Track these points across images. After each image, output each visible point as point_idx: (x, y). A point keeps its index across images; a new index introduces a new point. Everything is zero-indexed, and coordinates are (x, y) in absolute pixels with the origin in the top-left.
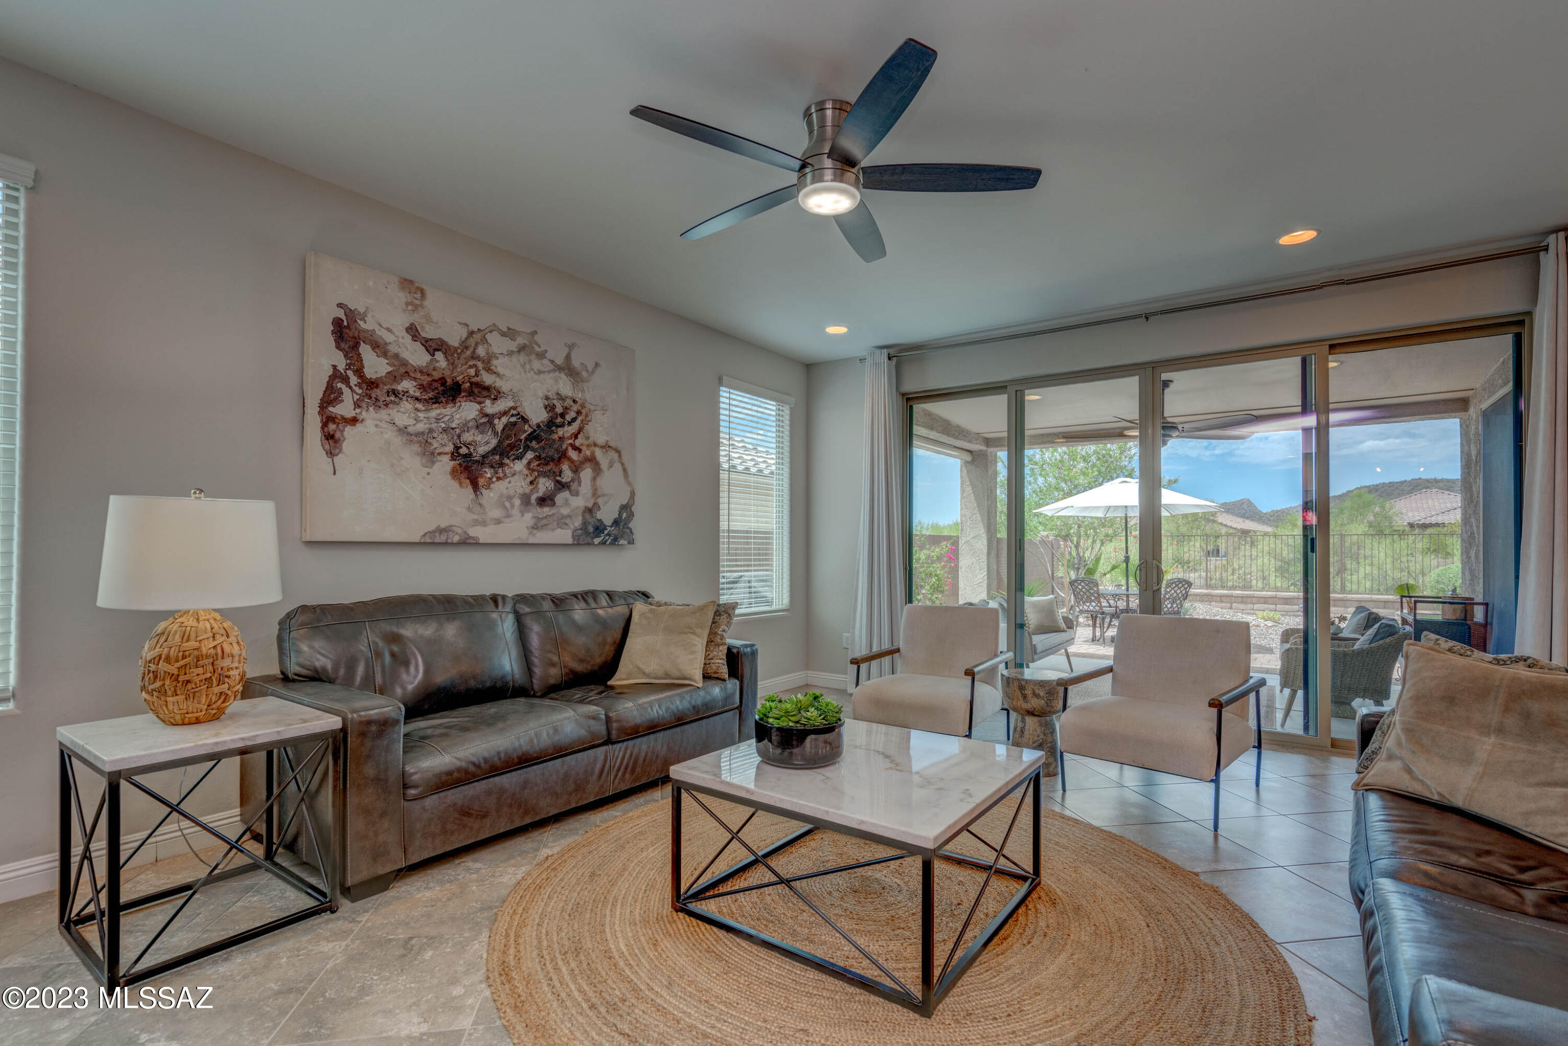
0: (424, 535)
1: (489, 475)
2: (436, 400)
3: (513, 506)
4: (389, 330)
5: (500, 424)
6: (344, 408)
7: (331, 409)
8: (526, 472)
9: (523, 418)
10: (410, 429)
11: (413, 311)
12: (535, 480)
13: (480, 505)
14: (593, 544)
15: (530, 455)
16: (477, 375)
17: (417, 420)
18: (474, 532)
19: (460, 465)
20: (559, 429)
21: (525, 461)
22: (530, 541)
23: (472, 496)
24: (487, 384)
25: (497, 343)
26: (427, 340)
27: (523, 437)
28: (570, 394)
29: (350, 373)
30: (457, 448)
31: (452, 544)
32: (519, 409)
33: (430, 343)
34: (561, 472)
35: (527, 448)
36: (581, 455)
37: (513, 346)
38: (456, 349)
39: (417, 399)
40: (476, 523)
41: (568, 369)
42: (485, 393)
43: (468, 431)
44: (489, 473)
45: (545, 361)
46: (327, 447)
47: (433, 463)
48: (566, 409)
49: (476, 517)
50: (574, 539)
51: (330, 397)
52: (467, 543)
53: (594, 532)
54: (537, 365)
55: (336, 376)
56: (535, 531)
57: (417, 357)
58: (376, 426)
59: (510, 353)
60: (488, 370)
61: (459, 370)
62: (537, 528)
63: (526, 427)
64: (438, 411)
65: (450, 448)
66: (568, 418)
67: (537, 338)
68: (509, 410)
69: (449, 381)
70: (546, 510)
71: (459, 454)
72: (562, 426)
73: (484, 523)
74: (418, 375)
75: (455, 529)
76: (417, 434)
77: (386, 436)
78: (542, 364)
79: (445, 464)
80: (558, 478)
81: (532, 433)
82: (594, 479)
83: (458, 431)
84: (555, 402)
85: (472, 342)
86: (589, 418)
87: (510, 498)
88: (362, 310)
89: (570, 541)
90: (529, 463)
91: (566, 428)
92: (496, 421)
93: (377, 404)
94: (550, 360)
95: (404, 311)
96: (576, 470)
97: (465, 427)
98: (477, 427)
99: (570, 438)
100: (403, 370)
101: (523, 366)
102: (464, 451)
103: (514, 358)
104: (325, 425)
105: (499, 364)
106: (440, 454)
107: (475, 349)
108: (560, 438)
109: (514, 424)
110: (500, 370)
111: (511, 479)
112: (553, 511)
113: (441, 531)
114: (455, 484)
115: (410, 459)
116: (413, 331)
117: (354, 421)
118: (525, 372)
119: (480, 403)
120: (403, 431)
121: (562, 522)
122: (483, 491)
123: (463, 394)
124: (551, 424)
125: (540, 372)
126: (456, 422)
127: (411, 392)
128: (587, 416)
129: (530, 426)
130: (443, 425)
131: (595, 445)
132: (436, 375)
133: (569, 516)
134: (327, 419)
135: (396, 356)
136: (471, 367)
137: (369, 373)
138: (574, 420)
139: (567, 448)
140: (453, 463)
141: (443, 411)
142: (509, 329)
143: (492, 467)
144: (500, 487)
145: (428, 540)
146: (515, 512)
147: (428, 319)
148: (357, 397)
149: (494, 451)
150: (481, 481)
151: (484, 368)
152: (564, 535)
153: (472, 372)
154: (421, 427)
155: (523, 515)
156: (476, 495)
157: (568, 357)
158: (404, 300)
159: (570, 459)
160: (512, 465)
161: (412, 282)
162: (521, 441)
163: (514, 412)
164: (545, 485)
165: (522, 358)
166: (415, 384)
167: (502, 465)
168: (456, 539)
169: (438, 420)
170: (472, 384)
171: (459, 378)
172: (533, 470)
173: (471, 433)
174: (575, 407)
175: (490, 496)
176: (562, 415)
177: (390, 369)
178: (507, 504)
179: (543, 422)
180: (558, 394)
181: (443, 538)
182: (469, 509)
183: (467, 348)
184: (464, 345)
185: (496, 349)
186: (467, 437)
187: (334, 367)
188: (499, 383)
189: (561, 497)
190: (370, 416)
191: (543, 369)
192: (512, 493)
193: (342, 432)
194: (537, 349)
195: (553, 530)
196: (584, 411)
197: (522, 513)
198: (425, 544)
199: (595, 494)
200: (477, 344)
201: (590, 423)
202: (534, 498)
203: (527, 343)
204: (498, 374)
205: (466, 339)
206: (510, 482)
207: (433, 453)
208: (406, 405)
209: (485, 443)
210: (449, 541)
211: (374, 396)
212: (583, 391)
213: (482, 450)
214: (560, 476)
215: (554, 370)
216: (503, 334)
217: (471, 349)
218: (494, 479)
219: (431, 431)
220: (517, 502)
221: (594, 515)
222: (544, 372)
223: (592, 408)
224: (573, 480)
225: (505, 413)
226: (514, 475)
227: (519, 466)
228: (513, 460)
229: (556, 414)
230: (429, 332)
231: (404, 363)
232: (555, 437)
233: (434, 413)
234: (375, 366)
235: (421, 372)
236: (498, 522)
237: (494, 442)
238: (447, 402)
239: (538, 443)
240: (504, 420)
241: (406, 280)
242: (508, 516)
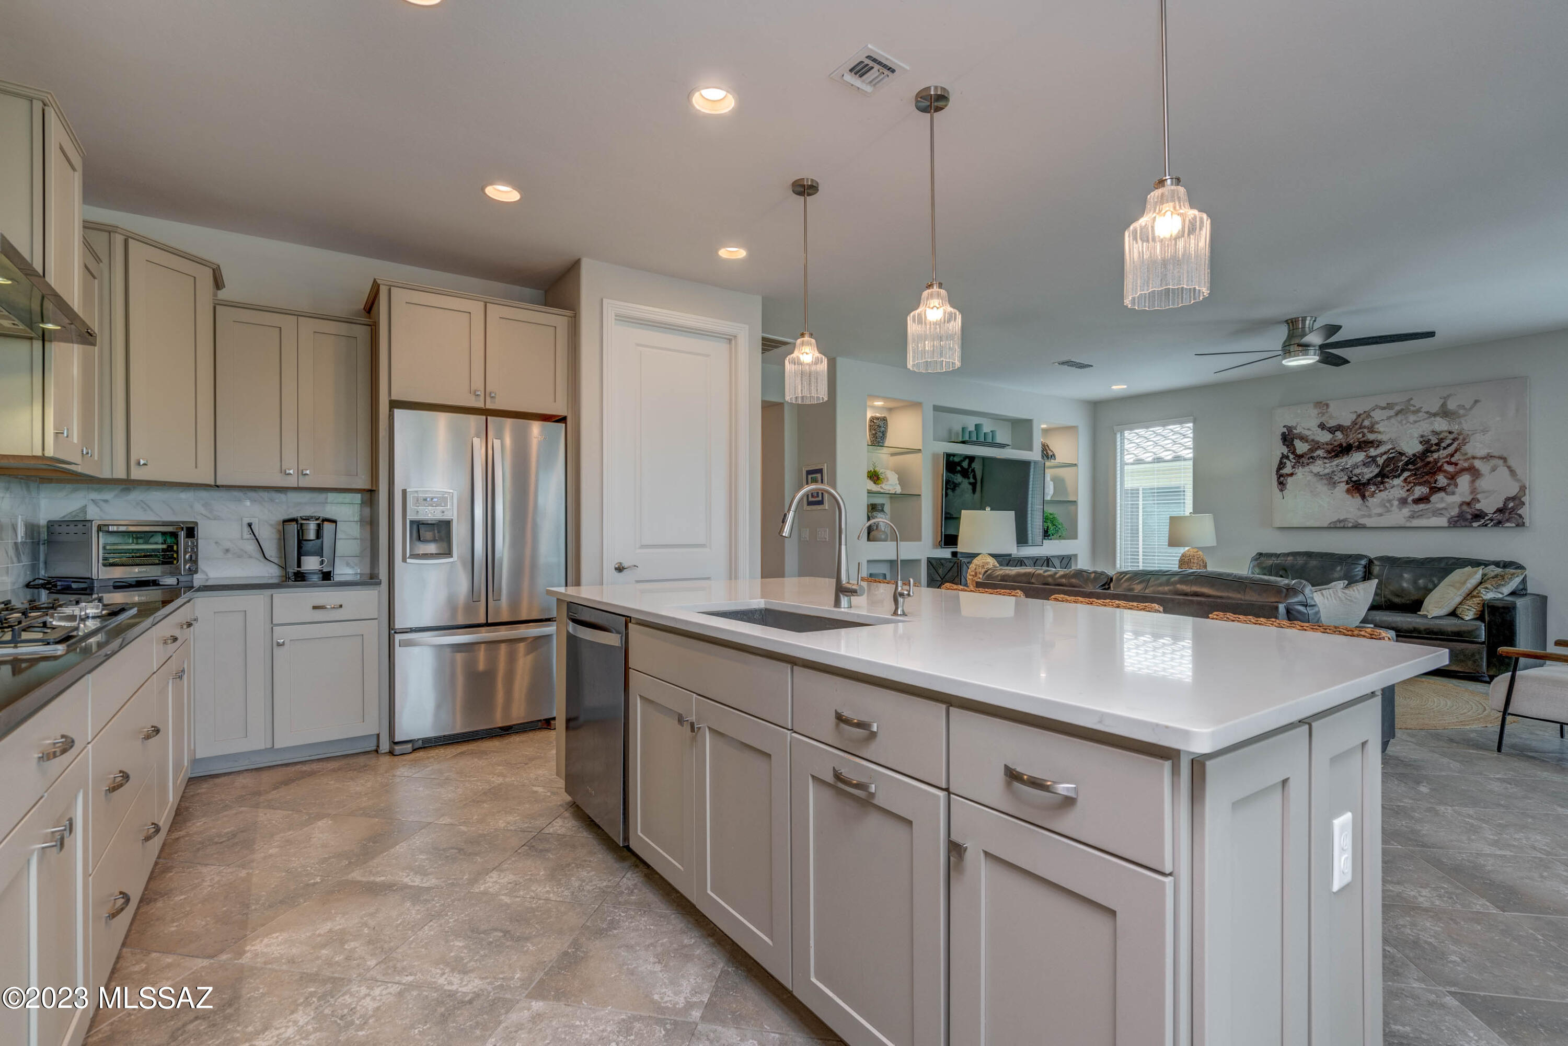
0: (1330, 524)
1: (1373, 490)
2: (1336, 456)
3: (1392, 505)
4: (1309, 429)
5: (1380, 461)
6: (1287, 470)
7: (1281, 471)
8: (1402, 484)
9: (1400, 453)
10: (1321, 473)
11: (1322, 416)
12: (1411, 488)
13: (1367, 506)
14: (1472, 526)
15: (1406, 474)
16: (1363, 437)
17: (1325, 468)
18: (1362, 521)
19: (1353, 486)
20: (1434, 454)
21: (1402, 478)
22: (1408, 525)
23: (1361, 502)
24: (1371, 440)
25: (1377, 415)
26: (1330, 428)
27: (1400, 464)
28: (1446, 429)
29: (1289, 454)
30: (1350, 478)
31: (1348, 528)
32: (1397, 449)
33: (1332, 429)
34: (1436, 481)
35: (1403, 471)
36: (1458, 467)
37: (1392, 413)
38: (1348, 427)
39: (1325, 458)
40: (1363, 516)
41: (1445, 413)
42: (1370, 445)
43: (1357, 468)
44: (1373, 488)
45: (1420, 414)
46: (1280, 488)
47: (1335, 487)
48: (1441, 440)
49: (1363, 513)
50: (1451, 523)
51: (1281, 465)
52: (1357, 527)
53: (1472, 519)
54: (1412, 418)
55: (1284, 457)
56: (1411, 520)
57: (1325, 437)
58: (1303, 475)
59: (1389, 418)
60: (1372, 431)
61: (1351, 437)
62: (1413, 517)
63: (1403, 458)
64: (1338, 461)
65: (1346, 478)
66: (1443, 445)
67: (1412, 402)
68: (1389, 450)
69: (1344, 445)
70: (1422, 506)
71: (1352, 481)
72: (1438, 450)
73: (1370, 516)
74: (1325, 446)
75: (1349, 520)
76: (1325, 475)
77: (1308, 479)
78: (1418, 417)
79: (1344, 487)
80: (1433, 485)
81: (1408, 460)
82: (1473, 481)
83: (1350, 469)
84: (1430, 437)
85: (1360, 420)
86: (1467, 440)
87: (1389, 501)
88: (1294, 425)
89: (1446, 525)
90: (1406, 479)
91: (1441, 452)
92: (1378, 459)
93: (1303, 465)
94: (1425, 412)
95: (1317, 418)
96: (1452, 477)
97: (1356, 466)
98: (1364, 465)
99: (1447, 457)
100: (1316, 446)
101: (1401, 422)
102: (1355, 479)
103: (1393, 420)
104: (1279, 478)
105: (1380, 427)
106: (1338, 483)
107: (1362, 423)
108: (1435, 459)
109: (1394, 457)
110: (1381, 429)
111: (1391, 490)
112: (1428, 506)
113: (1340, 521)
114: (1349, 497)
115: (1322, 487)
116: (1322, 426)
117: (1292, 475)
118: (1402, 425)
119: (1365, 451)
120: (1317, 475)
121: (1438, 513)
122: (1369, 499)
123: (1354, 449)
124: (1427, 452)
125: (1416, 422)
126: (1350, 464)
127: (1321, 455)
128: (1464, 439)
129: (1406, 457)
130: (1341, 468)
131: (1474, 458)
132: (1336, 444)
133: (1445, 509)
134: (1280, 476)
135: (1313, 440)
136: (1359, 433)
137: (1299, 452)
138: (1449, 445)
139: (1442, 465)
140: (1347, 486)
141: (1341, 460)
142: (1387, 404)
143: (1376, 485)
144: (1381, 496)
145: (1332, 526)
146: (1395, 508)
147: (1331, 417)
148: (1293, 464)
149: (1376, 476)
150: (1367, 494)
151: (1369, 432)
152: (1443, 521)
153: (1360, 436)
154: (1327, 471)
155: (1400, 510)
156: (1364, 502)
157: (1444, 405)
158: (1317, 413)
159: (1445, 471)
160: (1391, 482)
161: (1321, 403)
162: (1399, 467)
163: (1394, 451)
164: (1420, 491)
165: (1399, 417)
166: (1323, 451)
167: (1382, 483)
168: (1350, 525)
169: (1337, 466)
170: (1360, 442)
171: (1351, 442)
172: (1410, 483)
173: (1360, 469)
174: (1451, 436)
175: (1372, 501)
176: (1437, 444)
177: (1309, 447)
178: (1388, 505)
179: (1418, 452)
180: (1433, 431)
181: (1342, 525)
182: (1359, 509)
183: (1356, 424)
184: (1354, 423)
185: (1377, 419)
186: (1357, 471)
187: (1282, 453)
188: (1380, 437)
189: (1434, 498)
190: (1300, 471)
191: (1418, 419)
192: (1391, 497)
193: (1286, 480)
194: (1412, 408)
195: (1430, 518)
196: (1461, 437)
197: (1400, 509)
198: (1330, 528)
199: (1473, 491)
200: (1363, 421)
201: (1467, 444)
202: (1410, 500)
203: (1404, 408)
204: (1379, 432)
205: (1356, 419)
206: (1389, 492)
207: (1335, 483)
208: (1319, 462)
209: (1369, 473)
210: (1346, 526)
211: (1301, 461)
212: (1460, 423)
213: (1367, 477)
214: (1435, 483)
215: (1429, 417)
216: (1384, 408)
217: (1359, 424)
218: (1377, 491)
219: (1333, 472)
220: (1396, 503)
221: (1473, 506)
222: (1420, 421)
223: (1470, 433)
224: (1449, 485)
225: (1385, 453)
226: (1392, 488)
227: (1397, 482)
228: (1392, 479)
229: (1432, 445)
230: (1332, 423)
231: (1318, 442)
232: (1431, 459)
233: (1335, 463)
234: (1302, 448)
235: (1327, 444)
236: (1380, 515)
237: (1377, 471)
238: (1343, 455)
239: (1414, 465)
240: (1385, 457)
241: (1317, 403)
242: (1388, 511)
